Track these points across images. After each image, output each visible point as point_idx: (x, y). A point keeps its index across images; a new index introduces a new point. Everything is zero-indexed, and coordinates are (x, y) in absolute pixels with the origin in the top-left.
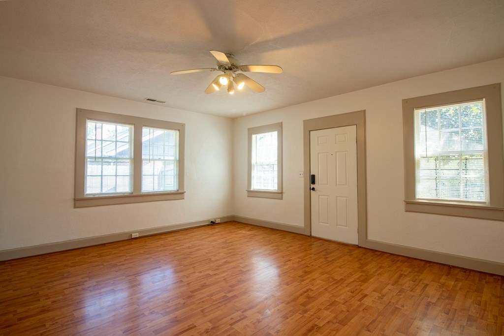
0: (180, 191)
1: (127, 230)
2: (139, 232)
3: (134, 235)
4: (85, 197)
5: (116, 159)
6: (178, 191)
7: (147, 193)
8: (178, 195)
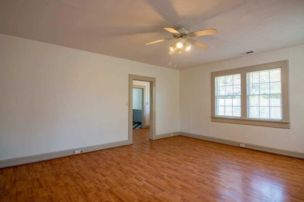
0: (283, 121)
1: (238, 141)
2: (246, 144)
3: (241, 145)
4: (215, 117)
5: (233, 96)
6: (282, 120)
7: (254, 119)
8: (283, 124)
